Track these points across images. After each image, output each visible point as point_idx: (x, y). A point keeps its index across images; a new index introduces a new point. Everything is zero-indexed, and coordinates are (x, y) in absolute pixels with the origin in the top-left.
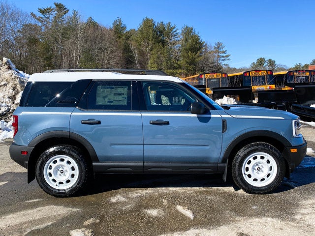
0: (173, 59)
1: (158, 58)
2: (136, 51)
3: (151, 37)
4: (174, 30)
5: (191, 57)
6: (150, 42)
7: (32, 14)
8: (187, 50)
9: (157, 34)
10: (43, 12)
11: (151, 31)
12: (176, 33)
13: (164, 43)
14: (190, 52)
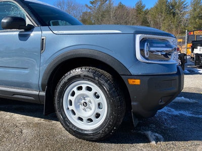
0: (183, 26)
1: (169, 25)
2: (152, 22)
3: (164, 11)
4: (184, 3)
5: (198, 23)
6: (163, 15)
7: (86, 5)
8: (195, 18)
9: (169, 8)
10: (92, 3)
11: (164, 6)
12: (185, 6)
13: (174, 14)
14: (197, 19)
